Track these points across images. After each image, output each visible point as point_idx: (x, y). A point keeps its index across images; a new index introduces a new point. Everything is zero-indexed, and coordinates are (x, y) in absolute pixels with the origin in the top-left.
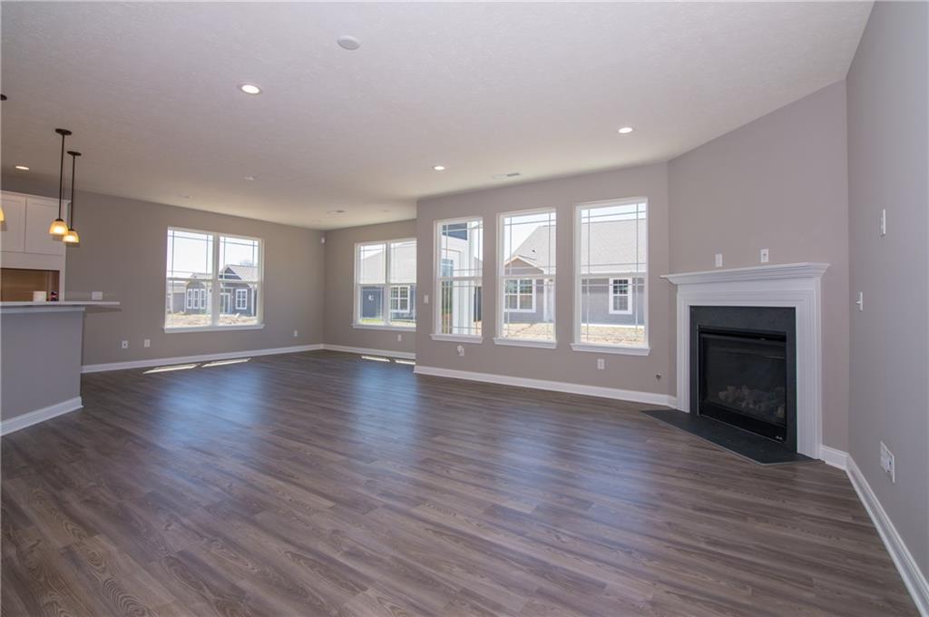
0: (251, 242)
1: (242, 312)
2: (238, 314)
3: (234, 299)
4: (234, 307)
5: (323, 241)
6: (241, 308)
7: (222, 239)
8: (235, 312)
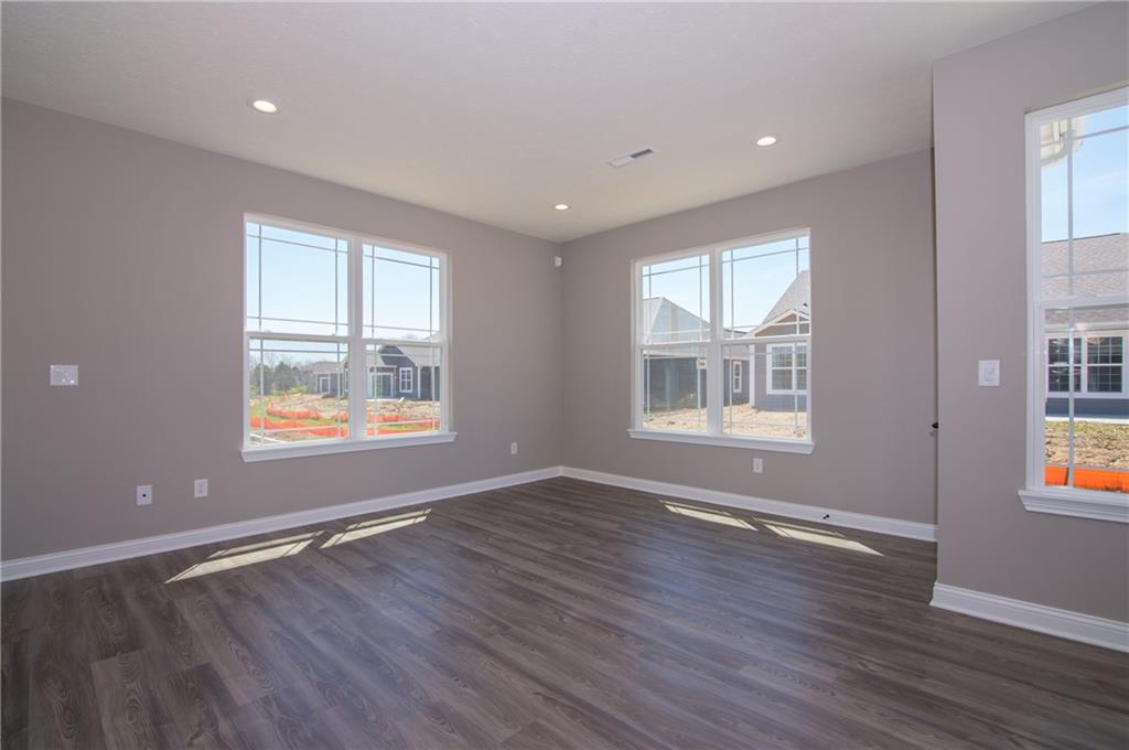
0: (425, 260)
1: (408, 396)
2: (403, 398)
3: (398, 380)
4: (398, 389)
5: (558, 261)
6: (406, 391)
7: (367, 249)
8: (398, 396)
